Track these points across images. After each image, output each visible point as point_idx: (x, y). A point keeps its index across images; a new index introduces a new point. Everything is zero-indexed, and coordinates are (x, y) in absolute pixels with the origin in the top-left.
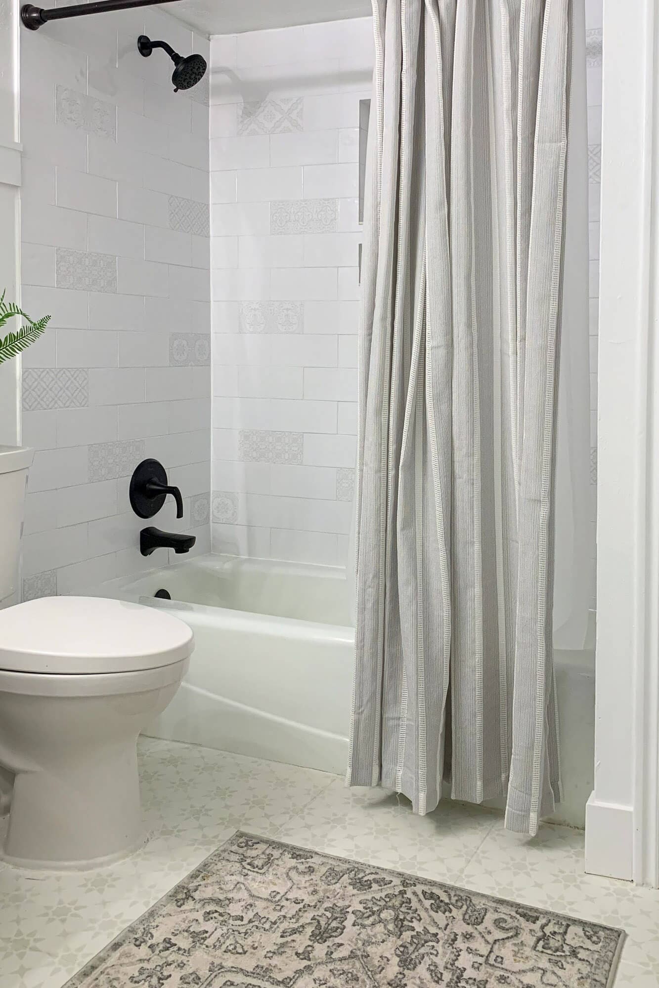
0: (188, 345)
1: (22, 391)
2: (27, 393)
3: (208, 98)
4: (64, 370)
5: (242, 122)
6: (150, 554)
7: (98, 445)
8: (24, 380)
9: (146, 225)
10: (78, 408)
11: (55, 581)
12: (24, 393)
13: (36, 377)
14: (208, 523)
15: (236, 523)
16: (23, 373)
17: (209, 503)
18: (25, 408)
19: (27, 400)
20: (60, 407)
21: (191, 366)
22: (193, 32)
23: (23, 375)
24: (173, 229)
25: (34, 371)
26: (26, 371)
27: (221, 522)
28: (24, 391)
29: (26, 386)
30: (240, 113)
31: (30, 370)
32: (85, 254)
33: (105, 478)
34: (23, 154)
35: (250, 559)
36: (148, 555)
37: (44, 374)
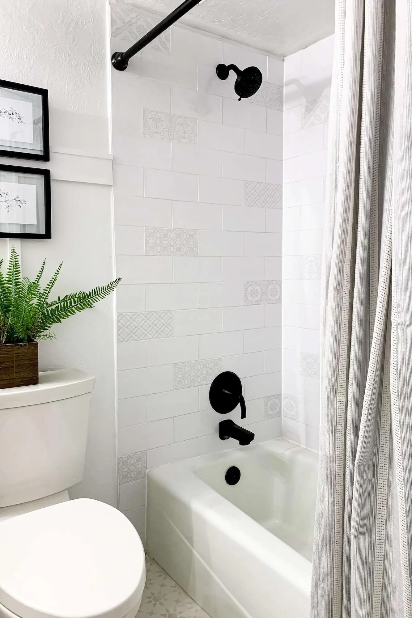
0: (260, 289)
1: (117, 329)
2: (121, 330)
3: (283, 104)
4: (152, 312)
5: (305, 117)
6: (227, 439)
7: (182, 363)
8: (118, 321)
9: (223, 204)
10: (165, 338)
11: (146, 459)
12: (119, 330)
13: (129, 318)
14: (280, 416)
15: (298, 420)
16: (118, 317)
17: (280, 402)
18: (119, 340)
19: (121, 335)
20: (150, 338)
21: (264, 304)
22: (268, 57)
23: (117, 318)
24: (248, 206)
25: (126, 314)
26: (120, 315)
27: (288, 417)
28: (119, 328)
29: (120, 325)
30: (304, 110)
31: (124, 314)
32: (170, 230)
33: (188, 386)
34: (114, 161)
35: (307, 449)
36: (226, 440)
37: (135, 316)
